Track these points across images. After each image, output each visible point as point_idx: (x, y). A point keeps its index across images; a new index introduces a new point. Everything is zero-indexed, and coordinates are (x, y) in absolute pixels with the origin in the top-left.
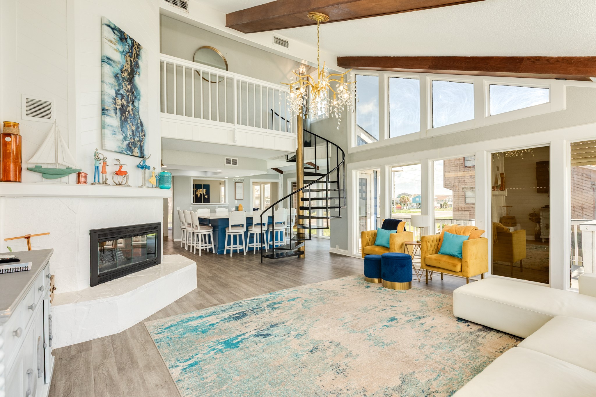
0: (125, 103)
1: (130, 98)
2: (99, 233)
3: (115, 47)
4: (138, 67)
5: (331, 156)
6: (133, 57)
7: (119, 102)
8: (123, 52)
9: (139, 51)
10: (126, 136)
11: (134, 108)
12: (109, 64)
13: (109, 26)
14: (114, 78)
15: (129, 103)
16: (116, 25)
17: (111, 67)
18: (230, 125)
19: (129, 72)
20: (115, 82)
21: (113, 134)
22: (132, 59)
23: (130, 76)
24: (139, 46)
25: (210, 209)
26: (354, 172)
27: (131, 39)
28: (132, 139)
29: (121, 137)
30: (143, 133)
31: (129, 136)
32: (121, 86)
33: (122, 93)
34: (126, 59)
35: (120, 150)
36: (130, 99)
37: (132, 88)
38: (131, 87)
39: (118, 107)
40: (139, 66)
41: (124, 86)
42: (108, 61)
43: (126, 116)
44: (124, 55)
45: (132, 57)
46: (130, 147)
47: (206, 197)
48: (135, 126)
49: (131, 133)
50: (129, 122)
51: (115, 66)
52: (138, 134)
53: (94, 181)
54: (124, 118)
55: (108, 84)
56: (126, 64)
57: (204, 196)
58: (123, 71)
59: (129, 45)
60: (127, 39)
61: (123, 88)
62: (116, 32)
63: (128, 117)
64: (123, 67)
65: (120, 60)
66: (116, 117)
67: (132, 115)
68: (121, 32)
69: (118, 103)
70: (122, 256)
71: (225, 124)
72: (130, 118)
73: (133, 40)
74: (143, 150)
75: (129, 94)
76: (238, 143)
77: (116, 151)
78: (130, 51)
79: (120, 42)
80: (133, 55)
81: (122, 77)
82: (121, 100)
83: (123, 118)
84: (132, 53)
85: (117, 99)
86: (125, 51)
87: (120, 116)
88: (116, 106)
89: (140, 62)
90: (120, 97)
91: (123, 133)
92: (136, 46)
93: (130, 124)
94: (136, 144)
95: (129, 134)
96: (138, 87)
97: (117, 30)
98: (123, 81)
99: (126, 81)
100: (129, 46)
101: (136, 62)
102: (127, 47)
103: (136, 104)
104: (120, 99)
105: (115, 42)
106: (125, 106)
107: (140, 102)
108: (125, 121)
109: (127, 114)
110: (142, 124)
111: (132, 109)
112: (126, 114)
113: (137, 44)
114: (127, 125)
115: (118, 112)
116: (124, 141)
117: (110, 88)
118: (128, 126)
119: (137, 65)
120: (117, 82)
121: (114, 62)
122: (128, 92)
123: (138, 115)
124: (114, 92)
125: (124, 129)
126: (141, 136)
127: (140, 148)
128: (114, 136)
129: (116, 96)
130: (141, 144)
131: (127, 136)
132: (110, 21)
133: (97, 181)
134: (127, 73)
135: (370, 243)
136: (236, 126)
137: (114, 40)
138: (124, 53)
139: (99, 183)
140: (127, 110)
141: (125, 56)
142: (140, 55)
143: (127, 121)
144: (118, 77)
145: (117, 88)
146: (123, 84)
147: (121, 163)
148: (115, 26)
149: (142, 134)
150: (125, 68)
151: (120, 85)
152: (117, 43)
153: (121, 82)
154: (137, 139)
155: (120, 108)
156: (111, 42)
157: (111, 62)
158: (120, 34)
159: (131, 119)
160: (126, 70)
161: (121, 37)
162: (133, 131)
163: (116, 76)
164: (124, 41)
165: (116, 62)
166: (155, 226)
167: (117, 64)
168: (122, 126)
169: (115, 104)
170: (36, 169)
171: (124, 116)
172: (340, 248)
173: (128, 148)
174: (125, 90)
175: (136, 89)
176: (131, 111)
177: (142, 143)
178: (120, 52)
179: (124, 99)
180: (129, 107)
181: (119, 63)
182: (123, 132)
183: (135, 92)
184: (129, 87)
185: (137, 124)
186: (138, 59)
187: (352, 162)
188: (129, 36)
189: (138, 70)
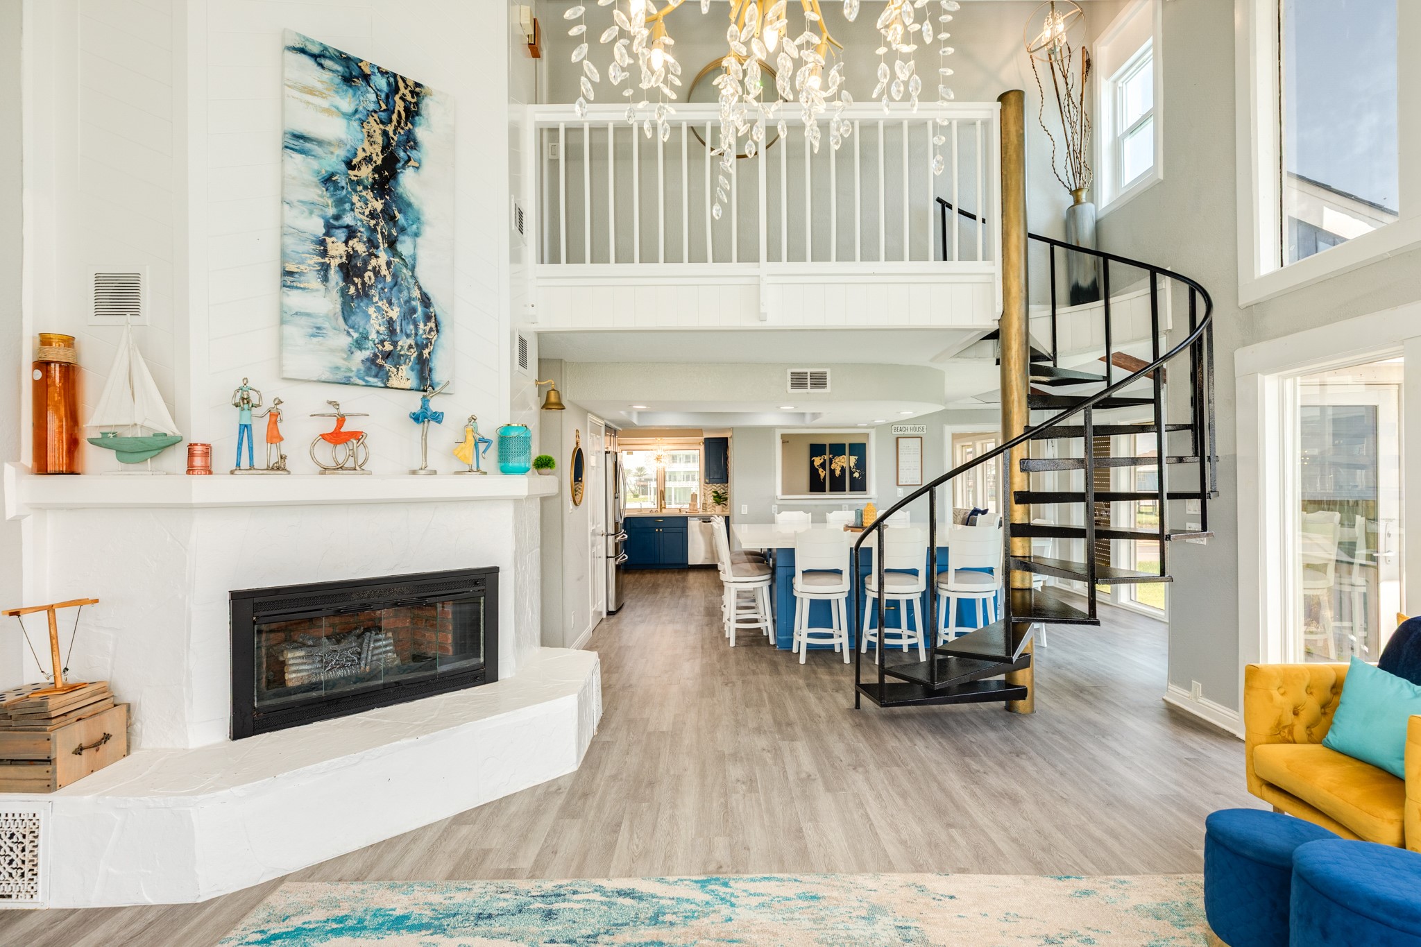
0: (361, 248)
1: (382, 233)
2: (257, 600)
3: (325, 104)
4: (415, 146)
5: (1170, 327)
6: (395, 123)
7: (337, 248)
8: (356, 111)
9: (416, 104)
10: (365, 337)
11: (397, 260)
12: (302, 152)
13: (302, 51)
14: (321, 185)
15: (377, 247)
16: (327, 43)
17: (310, 160)
18: (748, 268)
19: (379, 162)
20: (322, 196)
21: (313, 336)
22: (390, 129)
23: (380, 175)
24: (417, 90)
25: (810, 514)
26: (1269, 385)
27: (384, 73)
28: (386, 343)
29: (345, 341)
30: (431, 324)
31: (373, 336)
32: (347, 206)
33: (352, 223)
34: (365, 131)
35: (340, 376)
36: (379, 236)
37: (390, 207)
38: (385, 204)
39: (334, 263)
40: (416, 143)
41: (358, 205)
42: (296, 143)
43: (364, 284)
44: (360, 119)
45: (390, 121)
46: (376, 365)
47: (856, 475)
48: (400, 306)
49: (382, 329)
50: (376, 299)
51: (324, 155)
52: (412, 327)
53: (238, 465)
54: (357, 289)
55: (296, 204)
56: (366, 145)
57: (851, 473)
58: (353, 164)
59: (377, 92)
60: (372, 77)
61: (352, 210)
62: (327, 63)
63: (371, 287)
64: (356, 154)
65: (343, 136)
66: (326, 289)
67: (389, 279)
68: (345, 60)
69: (331, 253)
70: (390, 654)
71: (734, 267)
72: (380, 286)
73: (395, 76)
74: (430, 370)
75: (377, 224)
76: (773, 322)
77: (323, 378)
78: (384, 107)
79: (345, 88)
80: (395, 117)
81: (351, 181)
82: (346, 242)
83: (352, 290)
84: (390, 111)
85: (329, 240)
86: (361, 108)
87: (341, 284)
88: (327, 260)
89: (420, 133)
90: (341, 234)
91: (351, 330)
92: (407, 92)
93: (380, 304)
94: (402, 355)
95: (374, 332)
96: (412, 200)
97: (331, 58)
98: (355, 191)
99: (365, 188)
100: (377, 95)
101: (405, 134)
102: (372, 97)
103: (405, 247)
104: (344, 239)
105: (325, 91)
106: (359, 256)
107: (419, 240)
108: (358, 296)
109: (366, 279)
110: (426, 301)
111: (389, 264)
112: (362, 277)
113: (410, 84)
114: (367, 306)
115: (335, 277)
116: (354, 349)
117: (306, 214)
118: (371, 310)
119: (410, 142)
120: (332, 195)
121: (320, 143)
122: (373, 218)
123: (413, 276)
124: (321, 223)
125: (357, 319)
126: (421, 332)
127: (418, 367)
128: (315, 340)
129: (328, 234)
130: (420, 355)
131: (367, 338)
132: (304, 37)
133: (245, 463)
134: (371, 168)
135: (1300, 731)
136: (764, 266)
137: (319, 86)
138: (357, 116)
139: (252, 467)
140: (370, 268)
141: (362, 122)
142: (423, 112)
143: (367, 295)
144: (335, 182)
145: (331, 211)
146: (355, 199)
147: (342, 411)
148: (325, 49)
149: (427, 328)
150: (361, 155)
151: (340, 202)
152: (332, 93)
153: (348, 193)
154: (404, 342)
155: (341, 266)
156: (311, 91)
157: (308, 145)
158: (341, 65)
159: (383, 289)
160: (368, 160)
161: (347, 75)
162: (390, 322)
163: (328, 180)
164: (360, 82)
165: (330, 144)
166: (473, 577)
167: (332, 149)
168: (347, 310)
169: (324, 253)
170: (111, 442)
171: (356, 285)
172: (1207, 694)
173: (369, 369)
174: (363, 214)
175: (405, 206)
176: (384, 267)
177: (426, 352)
178: (344, 115)
179: (356, 240)
180: (377, 257)
181: (341, 143)
182: (353, 327)
183: (399, 216)
184: (379, 205)
185: (410, 300)
186: (412, 124)
187: (1259, 341)
188: (378, 68)
189: (413, 154)
